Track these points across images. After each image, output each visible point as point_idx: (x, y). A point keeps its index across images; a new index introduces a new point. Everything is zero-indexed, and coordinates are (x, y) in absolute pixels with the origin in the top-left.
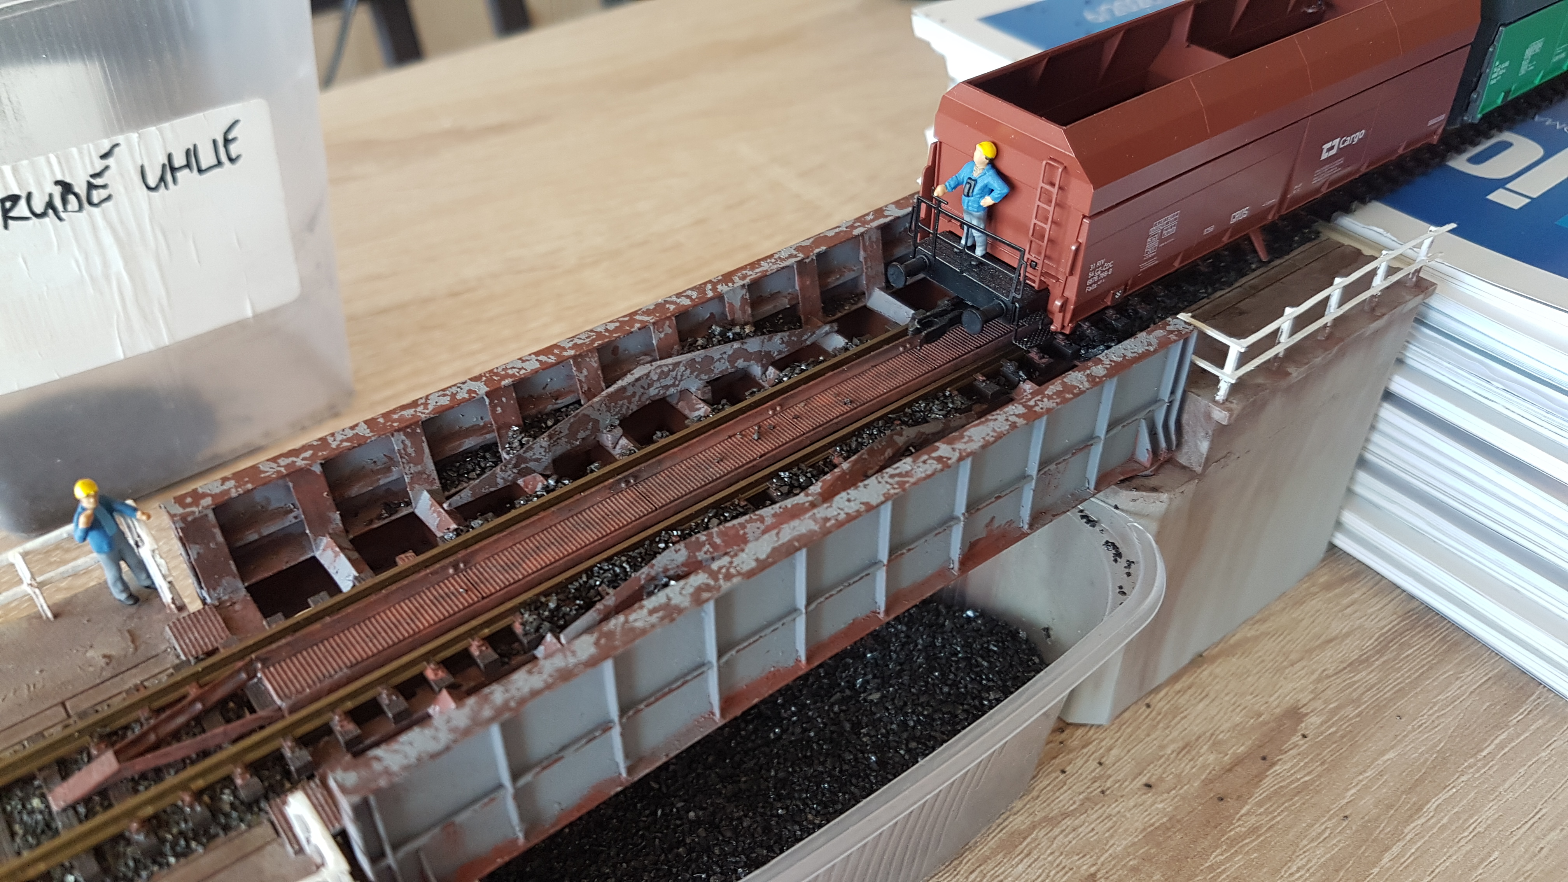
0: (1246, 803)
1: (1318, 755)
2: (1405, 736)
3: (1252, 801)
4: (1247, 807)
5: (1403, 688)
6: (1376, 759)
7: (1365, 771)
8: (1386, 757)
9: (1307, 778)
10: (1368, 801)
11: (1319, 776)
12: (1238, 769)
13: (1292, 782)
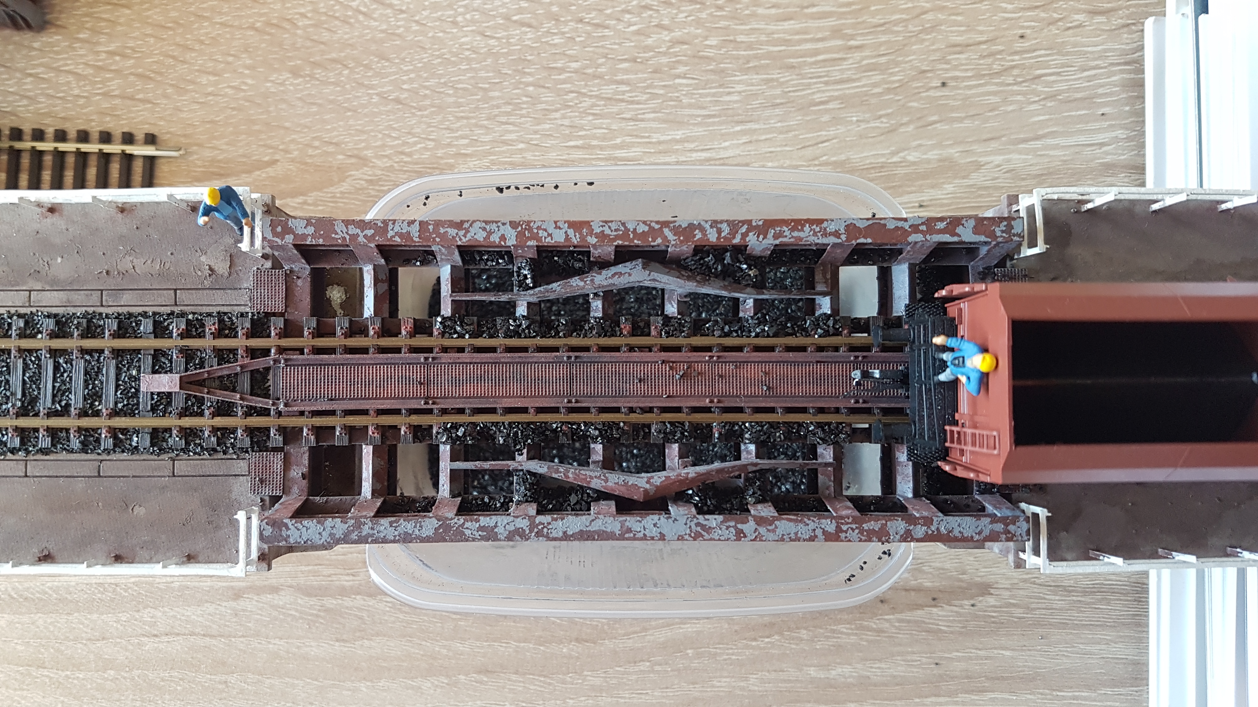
0: (893, 614)
1: (967, 621)
2: (1029, 650)
3: (898, 616)
4: (891, 617)
5: (1067, 624)
6: (996, 648)
7: (980, 650)
8: (1003, 652)
9: (943, 628)
10: (962, 665)
11: (952, 633)
12: (913, 593)
13: (932, 624)
